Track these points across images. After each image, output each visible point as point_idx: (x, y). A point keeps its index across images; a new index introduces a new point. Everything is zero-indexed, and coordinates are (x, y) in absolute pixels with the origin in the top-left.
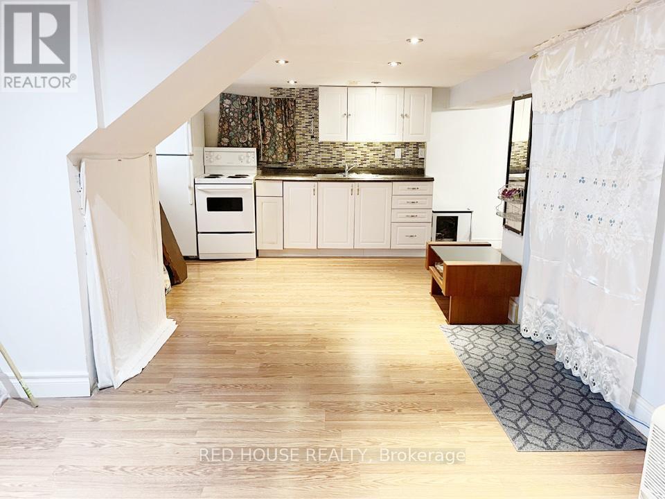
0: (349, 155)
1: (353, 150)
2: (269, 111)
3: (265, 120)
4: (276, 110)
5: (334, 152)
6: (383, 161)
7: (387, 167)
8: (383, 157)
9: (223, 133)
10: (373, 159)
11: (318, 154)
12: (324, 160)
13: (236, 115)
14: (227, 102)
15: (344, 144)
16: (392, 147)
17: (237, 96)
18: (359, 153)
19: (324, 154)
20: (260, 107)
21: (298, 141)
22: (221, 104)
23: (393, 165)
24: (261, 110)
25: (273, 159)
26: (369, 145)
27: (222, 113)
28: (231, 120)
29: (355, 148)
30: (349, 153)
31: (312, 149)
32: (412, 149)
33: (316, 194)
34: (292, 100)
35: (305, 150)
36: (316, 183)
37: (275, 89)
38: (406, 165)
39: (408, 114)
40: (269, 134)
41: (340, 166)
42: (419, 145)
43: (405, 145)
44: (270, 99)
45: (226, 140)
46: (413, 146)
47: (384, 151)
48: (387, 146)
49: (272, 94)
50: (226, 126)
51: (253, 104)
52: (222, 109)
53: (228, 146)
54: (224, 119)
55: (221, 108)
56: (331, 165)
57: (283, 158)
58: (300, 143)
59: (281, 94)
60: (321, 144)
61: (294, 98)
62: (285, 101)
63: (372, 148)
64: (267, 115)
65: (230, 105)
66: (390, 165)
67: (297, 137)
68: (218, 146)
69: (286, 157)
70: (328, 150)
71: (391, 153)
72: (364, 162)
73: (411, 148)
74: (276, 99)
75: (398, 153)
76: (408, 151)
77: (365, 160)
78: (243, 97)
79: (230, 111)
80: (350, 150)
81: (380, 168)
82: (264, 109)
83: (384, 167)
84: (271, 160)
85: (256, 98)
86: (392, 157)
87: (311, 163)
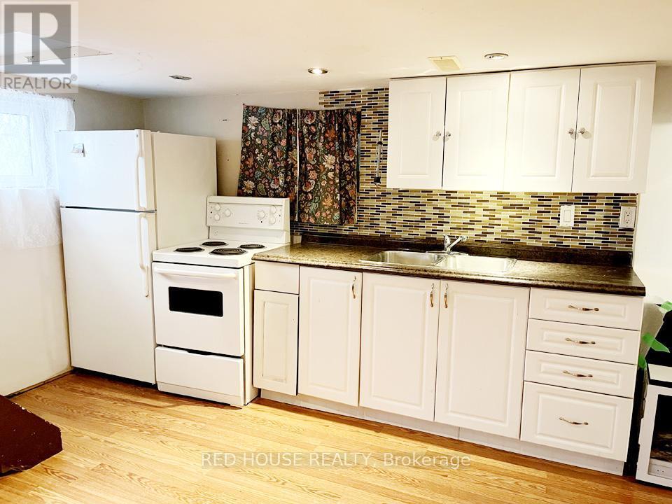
0: (457, 216)
1: (467, 205)
2: (315, 134)
3: (307, 150)
4: (326, 132)
5: (429, 209)
6: (532, 231)
7: (540, 244)
8: (532, 222)
9: (247, 173)
10: (510, 226)
11: (398, 212)
12: (408, 223)
13: (265, 142)
14: (253, 120)
15: (448, 194)
16: (554, 202)
17: (267, 110)
18: (479, 211)
19: (409, 213)
20: (301, 127)
21: (363, 187)
22: (245, 125)
23: (555, 240)
24: (301, 132)
25: (316, 219)
26: (500, 196)
27: (245, 139)
28: (257, 151)
29: (472, 201)
30: (459, 212)
31: (387, 201)
32: (604, 207)
33: (358, 294)
34: (353, 112)
35: (375, 203)
36: (359, 274)
37: (326, 94)
38: (587, 241)
39: (588, 129)
40: (313, 175)
41: (438, 236)
42: (619, 200)
43: (585, 199)
44: (318, 112)
45: (250, 184)
46: (605, 201)
47: (535, 209)
48: (541, 198)
49: (320, 103)
50: (251, 160)
51: (290, 122)
52: (245, 132)
53: (253, 195)
54: (248, 149)
55: (243, 131)
56: (421, 233)
57: (332, 218)
58: (367, 191)
59: (337, 102)
60: (404, 194)
61: (358, 108)
62: (341, 114)
63: (508, 203)
64: (312, 141)
65: (257, 126)
66: (545, 240)
67: (362, 179)
68: (239, 195)
69: (337, 215)
70: (418, 204)
71: (551, 215)
72: (489, 230)
73: (601, 204)
74: (327, 111)
75: (568, 215)
76: (592, 212)
77: (492, 226)
78: (275, 111)
79: (256, 136)
80: (460, 205)
81: (524, 245)
82: (305, 131)
83: (533, 243)
84: (312, 221)
85: (295, 111)
86: (552, 223)
87: (384, 228)
